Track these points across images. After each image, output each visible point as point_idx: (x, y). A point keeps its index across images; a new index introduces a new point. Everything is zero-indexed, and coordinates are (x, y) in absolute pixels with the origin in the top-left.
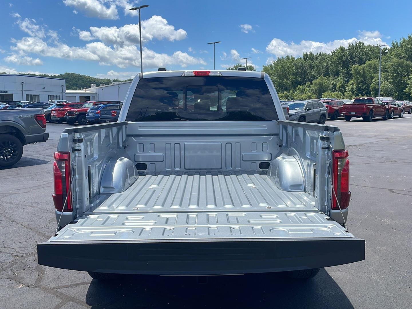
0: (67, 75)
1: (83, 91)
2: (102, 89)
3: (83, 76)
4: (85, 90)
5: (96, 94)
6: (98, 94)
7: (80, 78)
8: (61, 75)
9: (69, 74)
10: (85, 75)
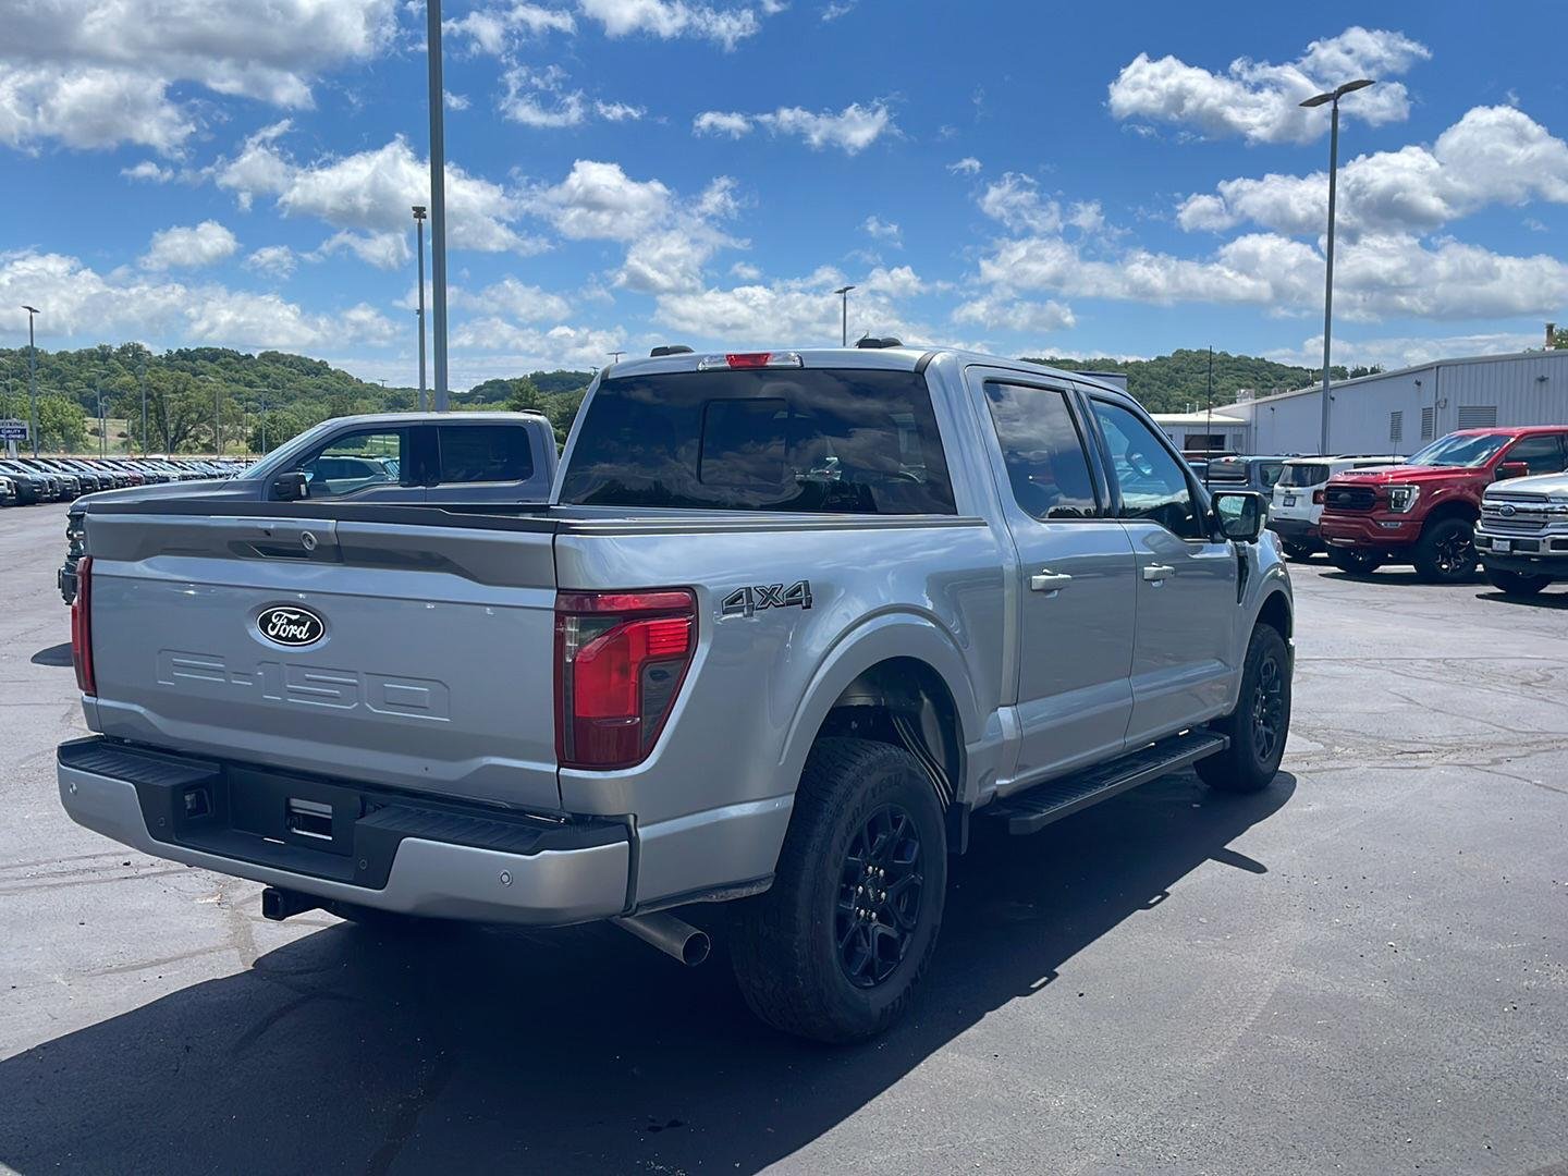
0: (1183, 358)
1: (1201, 417)
2: (1270, 405)
3: (1239, 358)
4: (1210, 413)
5: (1246, 426)
6: (1253, 425)
7: (1227, 368)
8: (1159, 359)
9: (1188, 353)
10: (1249, 356)
